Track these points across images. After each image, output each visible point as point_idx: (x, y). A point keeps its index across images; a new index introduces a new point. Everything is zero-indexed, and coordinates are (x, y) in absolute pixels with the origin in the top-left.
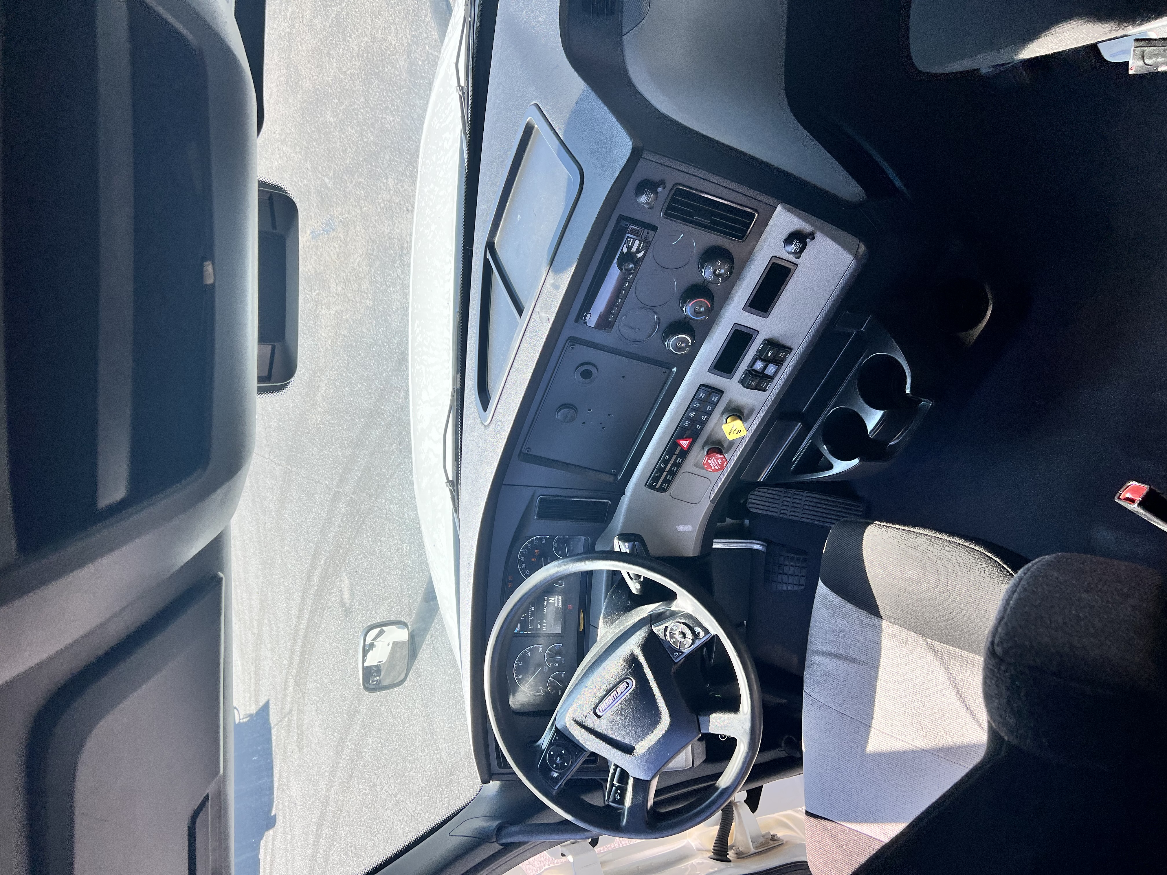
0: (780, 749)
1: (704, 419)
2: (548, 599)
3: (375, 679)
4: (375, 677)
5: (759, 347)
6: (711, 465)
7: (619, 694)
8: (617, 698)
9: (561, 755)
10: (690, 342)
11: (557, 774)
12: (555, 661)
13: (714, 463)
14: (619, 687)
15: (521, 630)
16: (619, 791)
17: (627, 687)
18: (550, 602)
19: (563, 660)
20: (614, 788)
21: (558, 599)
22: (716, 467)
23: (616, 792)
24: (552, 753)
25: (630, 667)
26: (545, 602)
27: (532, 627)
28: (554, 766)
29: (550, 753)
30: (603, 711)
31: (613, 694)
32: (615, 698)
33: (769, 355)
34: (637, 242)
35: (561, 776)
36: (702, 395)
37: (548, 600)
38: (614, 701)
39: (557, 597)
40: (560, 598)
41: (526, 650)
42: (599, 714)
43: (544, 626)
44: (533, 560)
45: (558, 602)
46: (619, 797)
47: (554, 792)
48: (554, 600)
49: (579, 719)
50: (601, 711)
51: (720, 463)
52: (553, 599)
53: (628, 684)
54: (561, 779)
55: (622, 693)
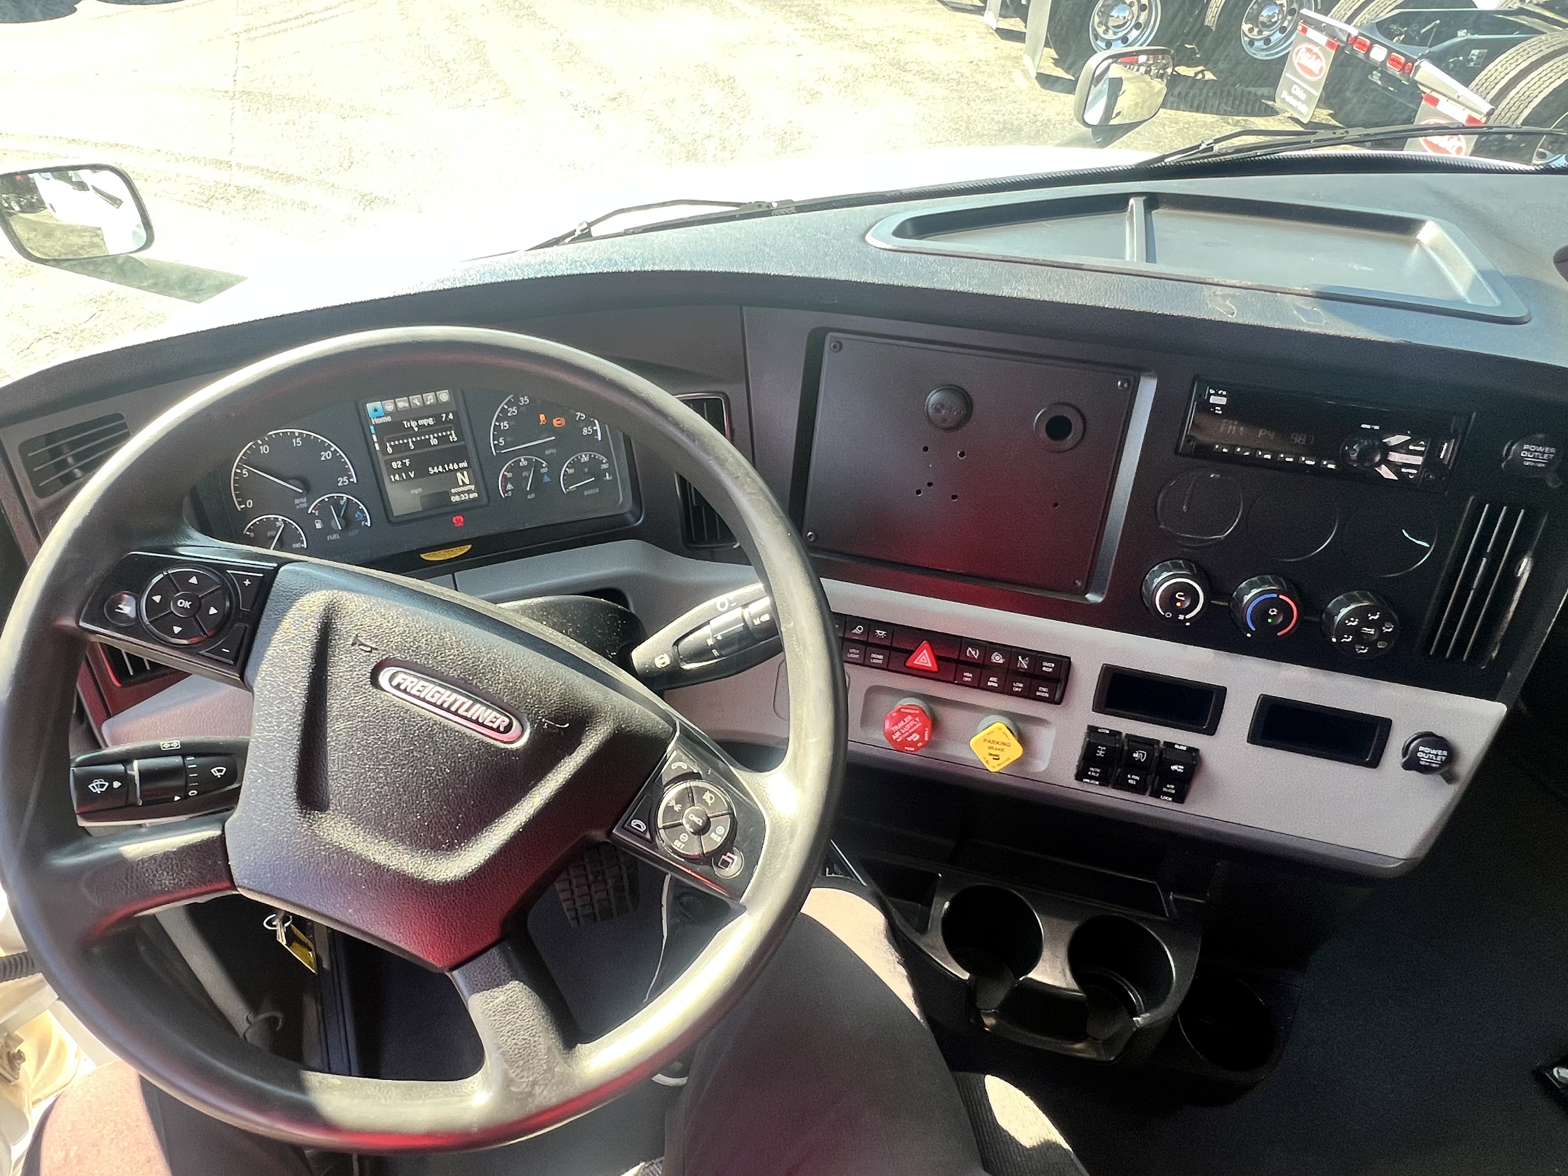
0: (251, 1017)
1: (989, 684)
2: (464, 468)
3: (13, 204)
4: (19, 203)
5: (1180, 745)
6: (902, 724)
7: (469, 715)
8: (455, 713)
9: (198, 607)
10: (1188, 617)
11: (133, 615)
12: (326, 519)
13: (908, 726)
14: (488, 707)
15: (375, 426)
16: (116, 784)
17: (497, 730)
18: (459, 475)
19: (335, 536)
20: (120, 768)
21: (469, 492)
22: (898, 734)
23: (110, 777)
24: (194, 580)
25: (556, 720)
26: (456, 466)
27: (390, 450)
28: (157, 599)
29: (191, 575)
30: (397, 687)
31: (462, 699)
32: (453, 709)
33: (1174, 768)
34: (1418, 460)
35: (133, 628)
36: (1048, 667)
37: (461, 470)
38: (441, 707)
39: (473, 487)
40: (472, 496)
41: (334, 447)
42: (384, 678)
43: (401, 476)
44: (542, 417)
45: (463, 492)
46: (98, 790)
47: (68, 622)
48: (464, 484)
49: (341, 625)
50: (394, 683)
51: (909, 739)
52: (467, 481)
53: (508, 728)
54: (119, 630)
55: (476, 722)
